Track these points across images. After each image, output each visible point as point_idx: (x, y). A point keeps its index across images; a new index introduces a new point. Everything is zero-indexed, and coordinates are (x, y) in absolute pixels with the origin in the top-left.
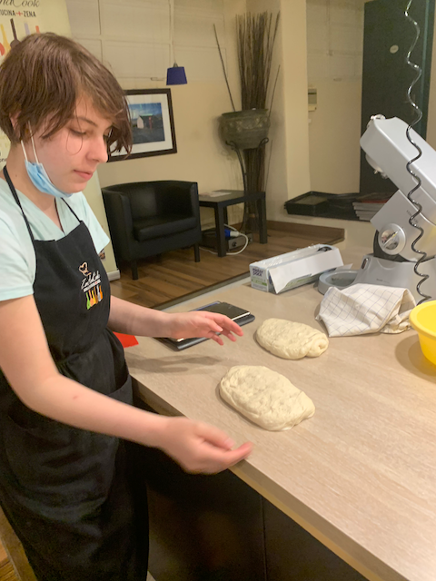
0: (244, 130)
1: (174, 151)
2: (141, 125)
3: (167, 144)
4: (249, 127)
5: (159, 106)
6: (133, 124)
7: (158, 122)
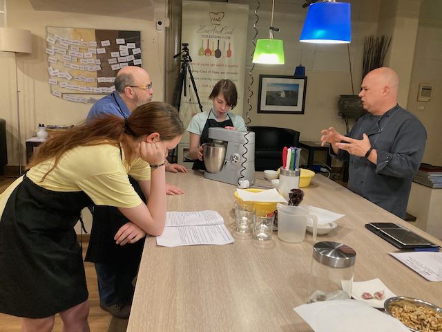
0: (348, 107)
1: (302, 112)
2: (283, 95)
3: (299, 108)
4: (353, 105)
5: (297, 86)
6: (278, 94)
7: (295, 95)
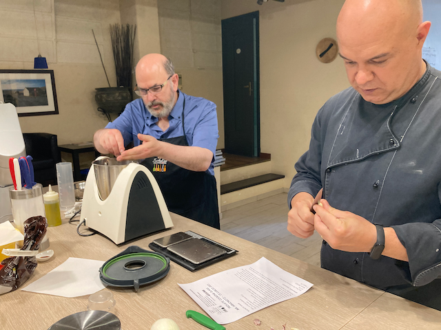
0: (107, 100)
1: (56, 112)
2: (26, 93)
3: (51, 107)
4: (111, 99)
5: (43, 81)
6: (19, 92)
7: (43, 92)
